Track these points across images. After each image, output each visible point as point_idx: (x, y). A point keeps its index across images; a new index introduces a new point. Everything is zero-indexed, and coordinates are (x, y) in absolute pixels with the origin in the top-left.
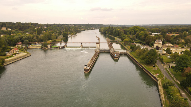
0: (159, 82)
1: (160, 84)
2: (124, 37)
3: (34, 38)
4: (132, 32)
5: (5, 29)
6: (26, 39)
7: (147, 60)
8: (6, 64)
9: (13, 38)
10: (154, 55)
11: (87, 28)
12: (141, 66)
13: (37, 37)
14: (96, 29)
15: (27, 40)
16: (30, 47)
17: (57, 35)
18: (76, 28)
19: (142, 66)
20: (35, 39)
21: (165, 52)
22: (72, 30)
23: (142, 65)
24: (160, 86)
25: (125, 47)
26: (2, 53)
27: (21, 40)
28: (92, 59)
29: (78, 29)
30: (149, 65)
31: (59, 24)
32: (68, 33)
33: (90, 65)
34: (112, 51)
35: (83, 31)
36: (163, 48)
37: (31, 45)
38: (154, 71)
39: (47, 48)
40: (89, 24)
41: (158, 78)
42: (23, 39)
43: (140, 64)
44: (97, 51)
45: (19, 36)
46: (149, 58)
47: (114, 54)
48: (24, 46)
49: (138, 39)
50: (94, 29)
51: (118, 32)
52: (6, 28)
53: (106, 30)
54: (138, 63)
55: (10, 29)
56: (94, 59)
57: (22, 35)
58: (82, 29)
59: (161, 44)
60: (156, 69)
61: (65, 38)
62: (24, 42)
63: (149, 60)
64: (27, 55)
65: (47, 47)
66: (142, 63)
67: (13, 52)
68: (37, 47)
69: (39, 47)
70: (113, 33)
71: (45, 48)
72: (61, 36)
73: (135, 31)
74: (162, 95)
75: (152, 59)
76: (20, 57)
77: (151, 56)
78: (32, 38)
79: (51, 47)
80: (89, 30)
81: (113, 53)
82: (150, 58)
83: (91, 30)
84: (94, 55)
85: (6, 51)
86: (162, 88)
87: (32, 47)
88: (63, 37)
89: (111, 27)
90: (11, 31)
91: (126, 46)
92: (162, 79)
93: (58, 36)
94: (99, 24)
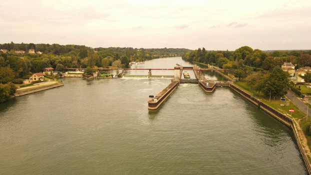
0: (296, 125)
1: (297, 127)
2: (223, 61)
3: (74, 62)
4: (239, 56)
5: (33, 52)
6: (60, 62)
7: (269, 90)
8: (19, 95)
9: (40, 61)
10: (283, 79)
11: (163, 54)
12: (256, 101)
13: (79, 61)
14: (178, 56)
15: (61, 65)
16: (65, 76)
17: (111, 59)
18: (144, 52)
19: (258, 102)
20: (74, 64)
21: (303, 81)
22: (138, 55)
23: (259, 100)
24: (298, 131)
25: (225, 76)
26: (17, 80)
27: (53, 65)
28: (165, 90)
29: (148, 55)
30: (272, 99)
31: (118, 48)
32: (131, 59)
33: (159, 97)
34: (202, 81)
35: (156, 58)
36: (299, 73)
37: (67, 73)
38: (284, 108)
39: (92, 77)
40: (166, 48)
41: (294, 119)
42: (56, 63)
43: (253, 99)
44: (176, 80)
45: (50, 58)
46: (272, 86)
47: (206, 84)
48: (55, 74)
49: (249, 65)
50: (175, 56)
51: (214, 56)
52: (35, 51)
53: (194, 56)
54: (249, 96)
55: (41, 53)
56: (169, 90)
57: (55, 57)
58: (155, 56)
59: (293, 69)
60: (288, 104)
61: (123, 65)
62: (56, 68)
63: (273, 89)
64: (56, 84)
65: (93, 75)
66: (258, 96)
67: (35, 79)
68: (77, 76)
69: (79, 76)
70: (205, 58)
71: (88, 77)
72: (118, 62)
73: (243, 55)
74: (304, 147)
75: (278, 86)
76: (44, 87)
77: (276, 81)
78: (71, 62)
79: (98, 75)
80: (165, 57)
81: (204, 83)
82: (274, 84)
83: (170, 57)
84: (170, 85)
85: (24, 77)
86: (304, 136)
87: (69, 75)
88: (122, 63)
89: (202, 49)
90: (42, 55)
91: (227, 74)
92: (302, 121)
93: (114, 61)
94: (182, 49)
